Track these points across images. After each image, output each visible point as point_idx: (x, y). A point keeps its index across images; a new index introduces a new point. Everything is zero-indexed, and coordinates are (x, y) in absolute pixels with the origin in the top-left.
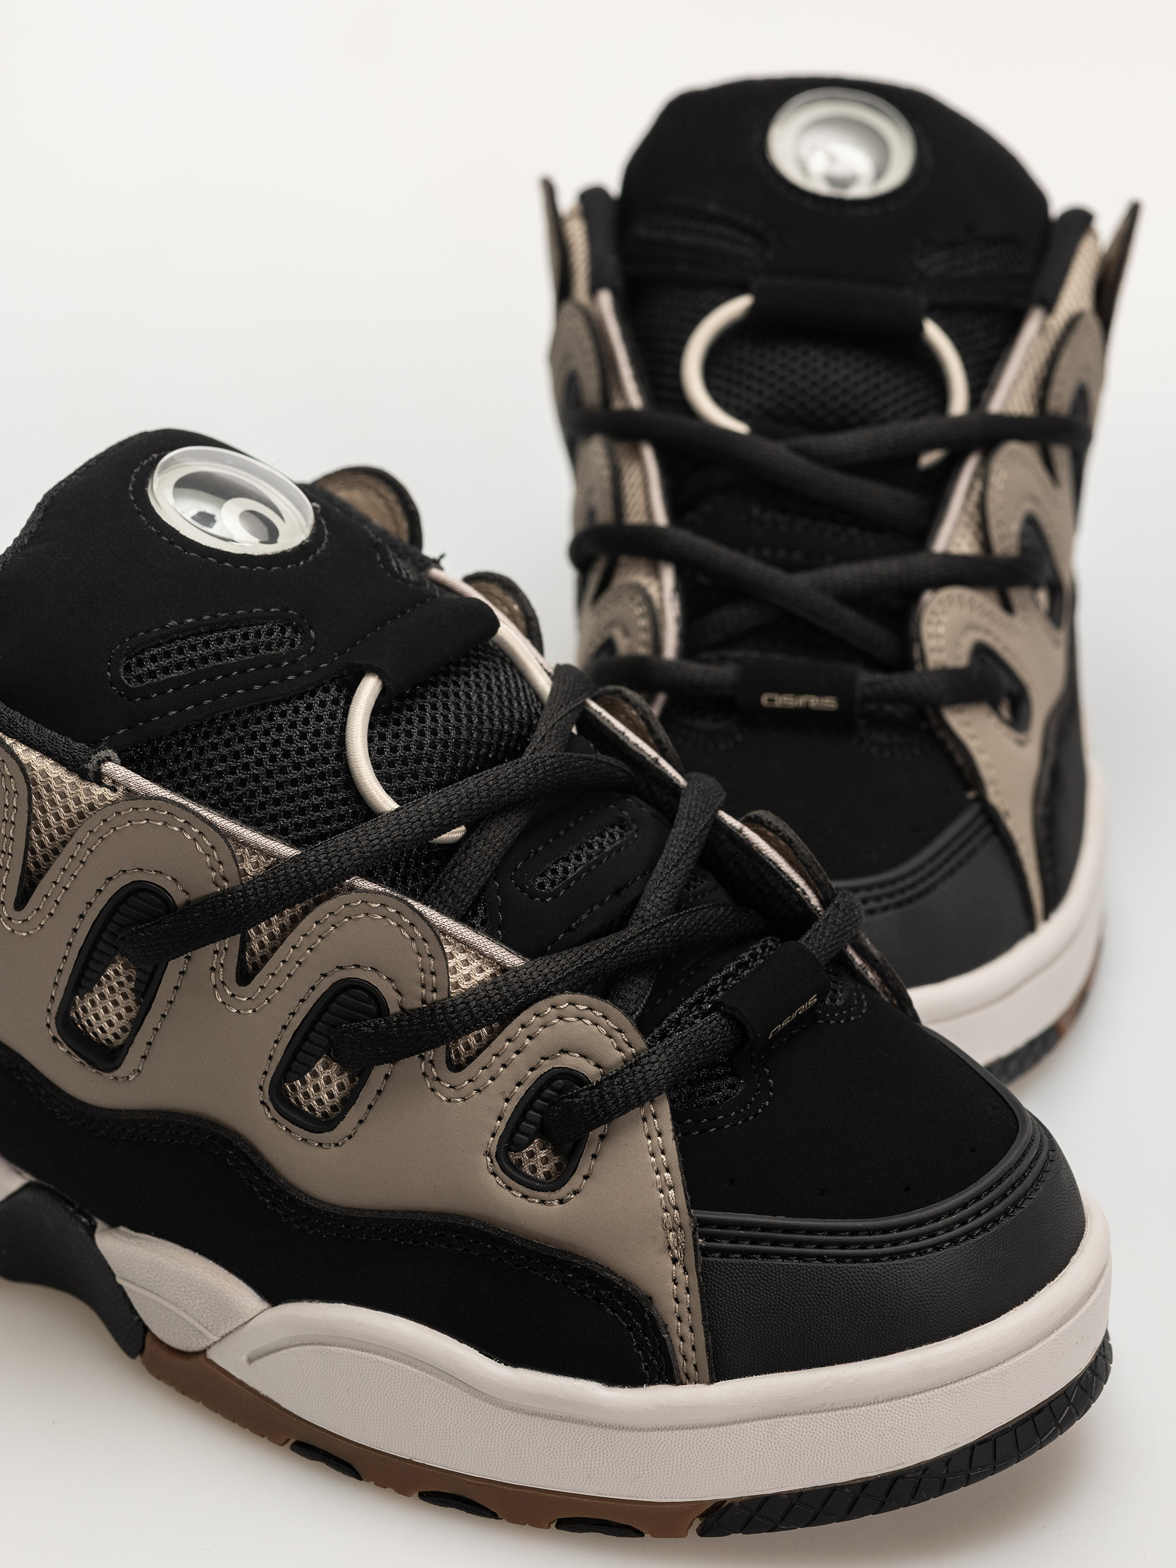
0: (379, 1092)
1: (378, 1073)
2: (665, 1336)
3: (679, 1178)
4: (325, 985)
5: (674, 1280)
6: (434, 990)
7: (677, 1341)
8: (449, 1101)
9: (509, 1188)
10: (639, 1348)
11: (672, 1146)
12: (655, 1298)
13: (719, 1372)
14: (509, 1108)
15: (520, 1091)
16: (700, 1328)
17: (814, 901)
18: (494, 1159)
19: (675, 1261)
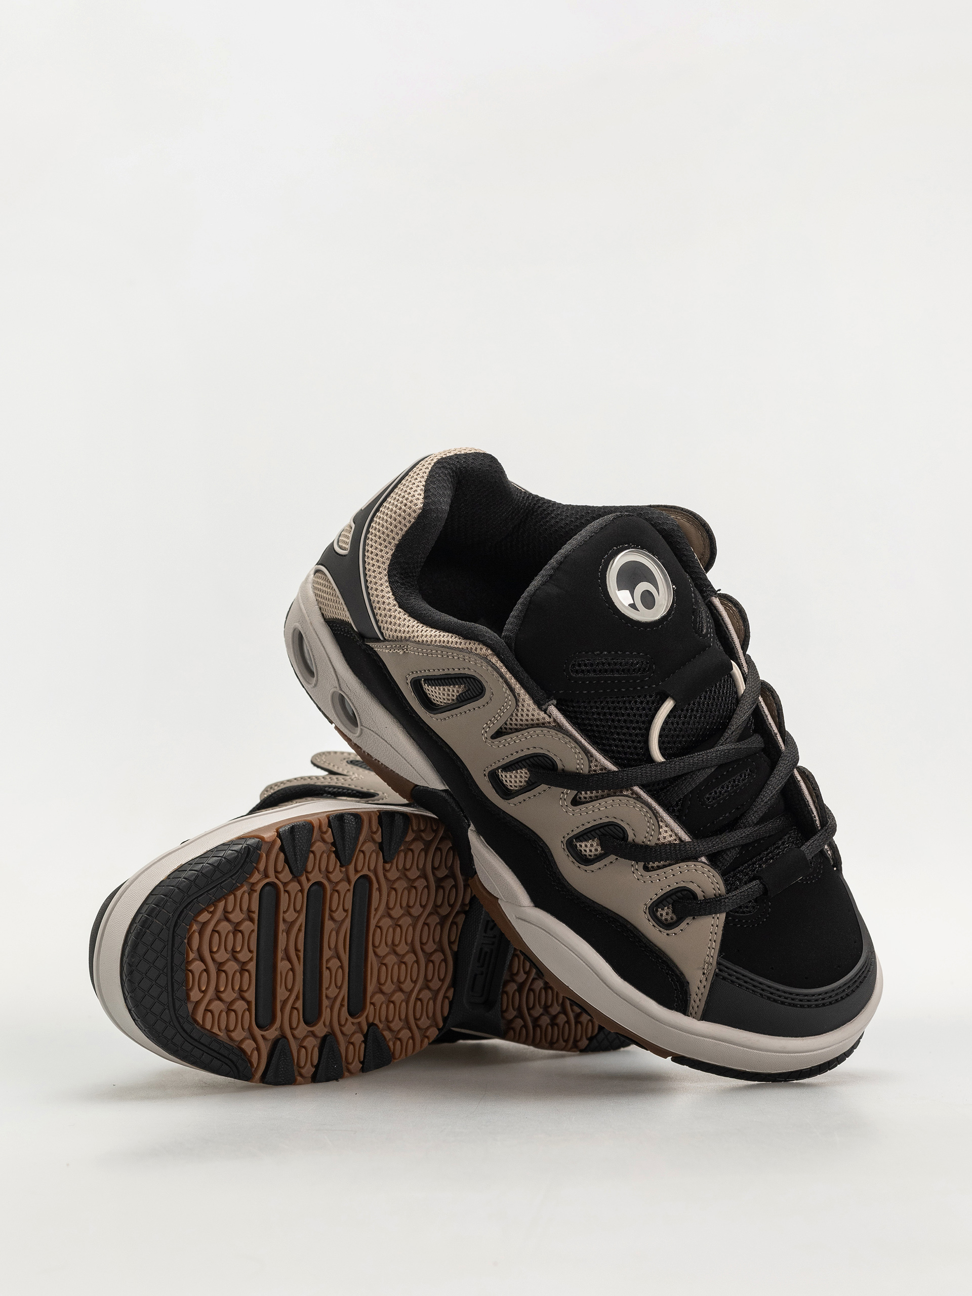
0: (611, 862)
1: (612, 857)
2: (689, 999)
3: (718, 947)
4: (606, 820)
5: (701, 981)
6: (650, 841)
7: (692, 1002)
8: (638, 879)
9: (649, 920)
10: (676, 997)
11: (720, 933)
12: (690, 984)
13: (706, 1017)
14: (661, 893)
15: (668, 889)
16: (703, 1003)
17: (818, 822)
18: (648, 908)
19: (704, 974)
